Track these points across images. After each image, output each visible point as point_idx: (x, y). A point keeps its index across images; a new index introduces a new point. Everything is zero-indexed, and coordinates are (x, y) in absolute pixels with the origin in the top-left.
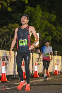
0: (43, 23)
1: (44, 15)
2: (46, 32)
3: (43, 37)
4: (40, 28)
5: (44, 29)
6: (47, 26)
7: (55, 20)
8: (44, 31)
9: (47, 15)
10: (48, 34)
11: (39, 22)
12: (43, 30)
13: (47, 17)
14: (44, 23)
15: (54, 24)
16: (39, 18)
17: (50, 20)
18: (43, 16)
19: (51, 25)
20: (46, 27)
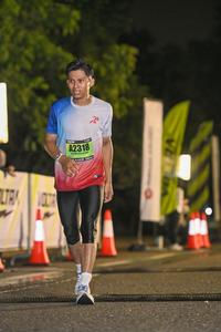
0: (24, 43)
1: (29, 10)
2: (39, 81)
3: (25, 100)
4: (15, 63)
5: (28, 66)
6: (40, 55)
7: (78, 28)
8: (31, 76)
9: (42, 10)
10: (46, 87)
11: (7, 38)
12: (23, 70)
13: (45, 16)
14: (32, 41)
15: (73, 45)
16: (9, 18)
17: (57, 32)
18: (24, 13)
19: (59, 49)
20: (36, 59)
